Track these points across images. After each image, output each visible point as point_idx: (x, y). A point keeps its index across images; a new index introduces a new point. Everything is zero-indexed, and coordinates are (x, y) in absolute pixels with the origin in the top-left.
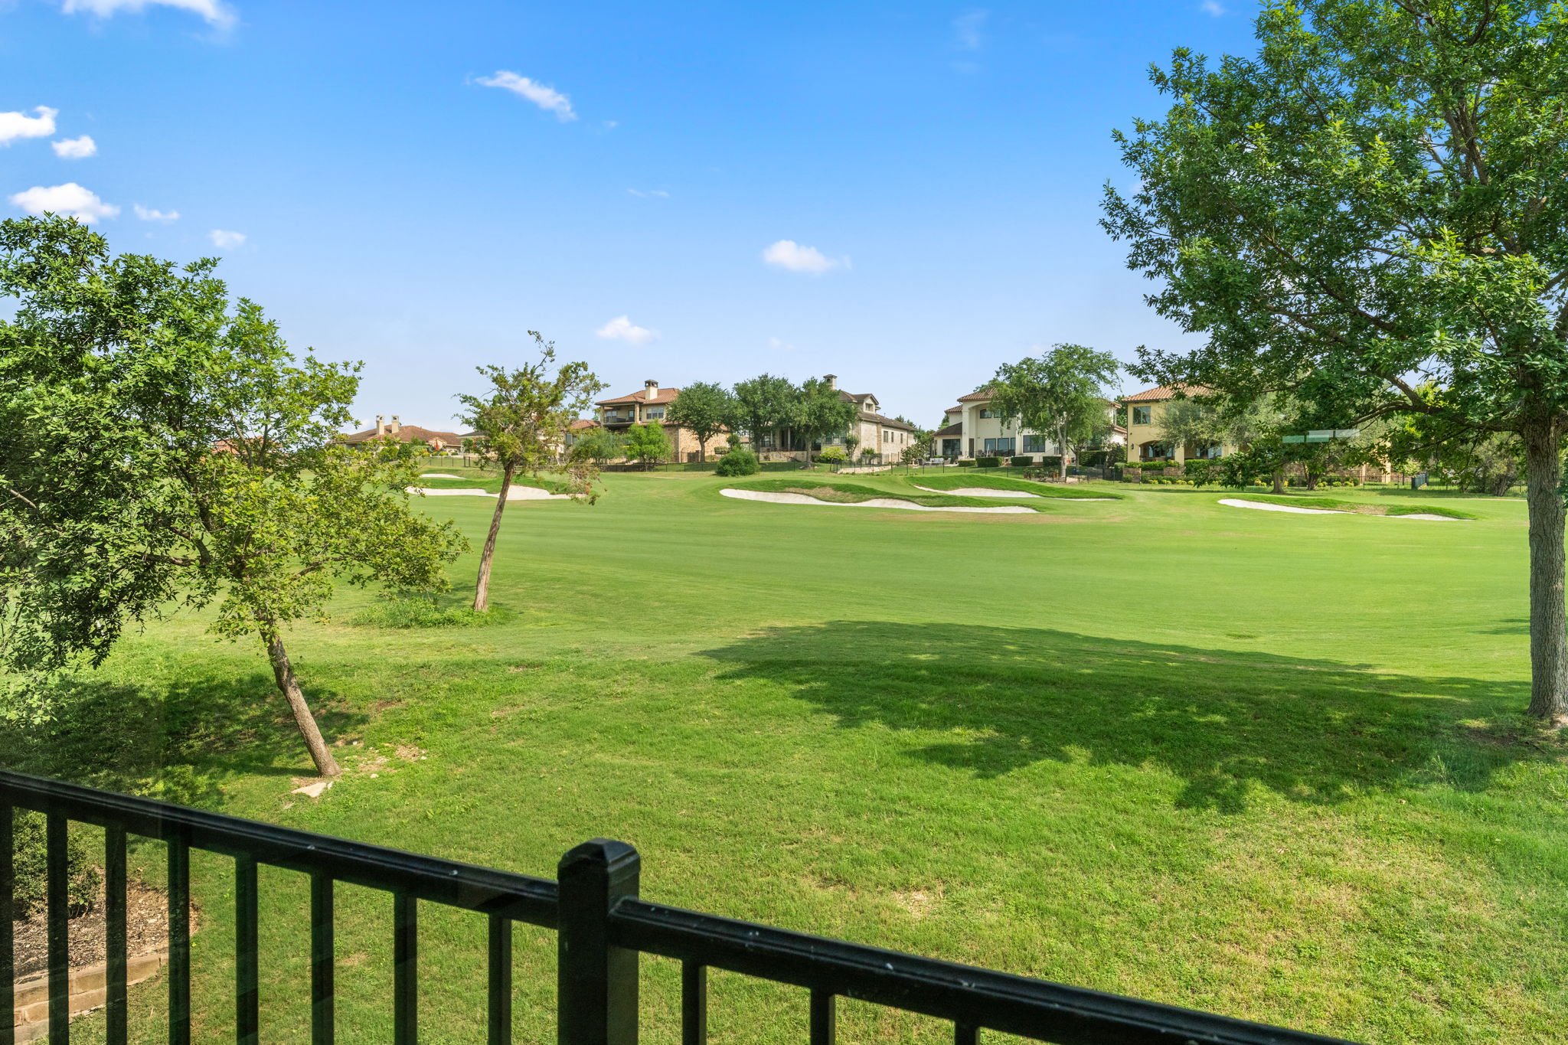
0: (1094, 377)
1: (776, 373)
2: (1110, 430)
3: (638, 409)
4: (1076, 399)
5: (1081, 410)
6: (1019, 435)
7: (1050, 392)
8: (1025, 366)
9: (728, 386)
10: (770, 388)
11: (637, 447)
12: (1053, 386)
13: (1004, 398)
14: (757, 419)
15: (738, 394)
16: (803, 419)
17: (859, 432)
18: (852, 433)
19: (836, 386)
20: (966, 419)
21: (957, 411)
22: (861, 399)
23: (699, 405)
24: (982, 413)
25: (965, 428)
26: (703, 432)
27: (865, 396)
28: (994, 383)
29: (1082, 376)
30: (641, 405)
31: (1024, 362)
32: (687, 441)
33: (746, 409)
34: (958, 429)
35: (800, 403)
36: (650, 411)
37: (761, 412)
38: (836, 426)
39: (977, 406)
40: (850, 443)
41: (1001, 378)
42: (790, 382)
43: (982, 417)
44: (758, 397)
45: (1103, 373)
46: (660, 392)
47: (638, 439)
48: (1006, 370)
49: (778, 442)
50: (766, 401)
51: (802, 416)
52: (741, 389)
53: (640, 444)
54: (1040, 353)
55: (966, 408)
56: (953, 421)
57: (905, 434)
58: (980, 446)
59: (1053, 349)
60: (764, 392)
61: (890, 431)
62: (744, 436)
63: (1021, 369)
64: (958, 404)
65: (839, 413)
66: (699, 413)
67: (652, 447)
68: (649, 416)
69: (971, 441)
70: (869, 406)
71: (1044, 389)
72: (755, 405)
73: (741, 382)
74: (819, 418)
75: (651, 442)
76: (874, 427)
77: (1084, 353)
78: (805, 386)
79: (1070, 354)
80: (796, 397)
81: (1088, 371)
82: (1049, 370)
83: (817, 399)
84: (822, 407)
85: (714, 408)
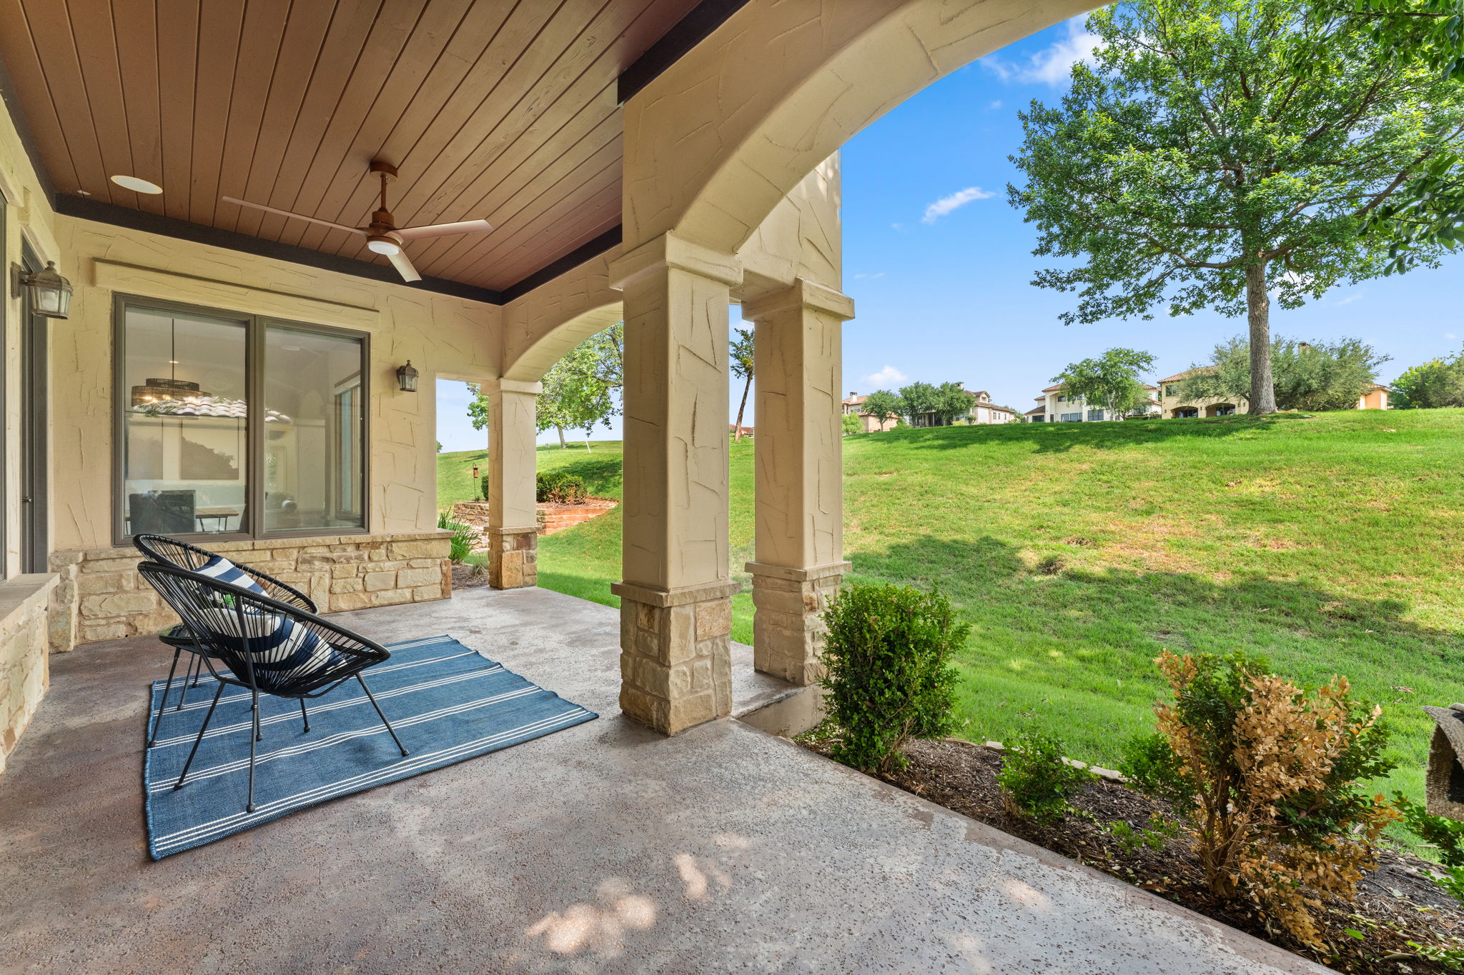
0: (1135, 367)
1: (924, 381)
2: (1152, 403)
3: (845, 407)
4: (1122, 382)
5: (1125, 388)
6: (1084, 409)
7: (1104, 380)
8: (1085, 364)
9: (896, 391)
10: (921, 389)
12: (1105, 375)
13: (1070, 384)
14: (912, 408)
15: (902, 394)
16: (941, 406)
17: (976, 413)
18: (971, 414)
19: (962, 387)
20: (1048, 402)
21: (1043, 398)
22: (978, 395)
23: (879, 402)
24: (1058, 398)
25: (1048, 407)
26: (882, 417)
27: (981, 393)
28: (1063, 376)
29: (1126, 367)
30: (847, 405)
31: (1085, 362)
32: (874, 424)
33: (907, 402)
34: (1042, 409)
35: (939, 397)
36: (853, 408)
37: (915, 404)
38: (961, 409)
39: (1055, 394)
40: (970, 419)
41: (1069, 372)
42: (933, 385)
43: (1058, 401)
44: (914, 395)
45: (1141, 364)
46: (858, 397)
47: (845, 422)
48: (1072, 367)
49: (927, 422)
50: (919, 397)
51: (940, 404)
52: (903, 391)
54: (1097, 355)
55: (1048, 395)
56: (1040, 404)
57: (1008, 414)
58: (1057, 418)
59: (1105, 352)
60: (917, 392)
61: (997, 412)
62: (907, 419)
63: (1083, 366)
64: (1043, 394)
65: (963, 402)
66: (880, 407)
67: (853, 426)
68: (850, 411)
69: (1052, 416)
70: (984, 398)
71: (1099, 377)
72: (912, 400)
73: (903, 387)
74: (950, 405)
75: (852, 424)
76: (987, 410)
77: (1128, 353)
78: (942, 387)
80: (936, 394)
81: (1131, 364)
82: (1103, 366)
83: (949, 394)
84: (952, 398)
85: (888, 404)
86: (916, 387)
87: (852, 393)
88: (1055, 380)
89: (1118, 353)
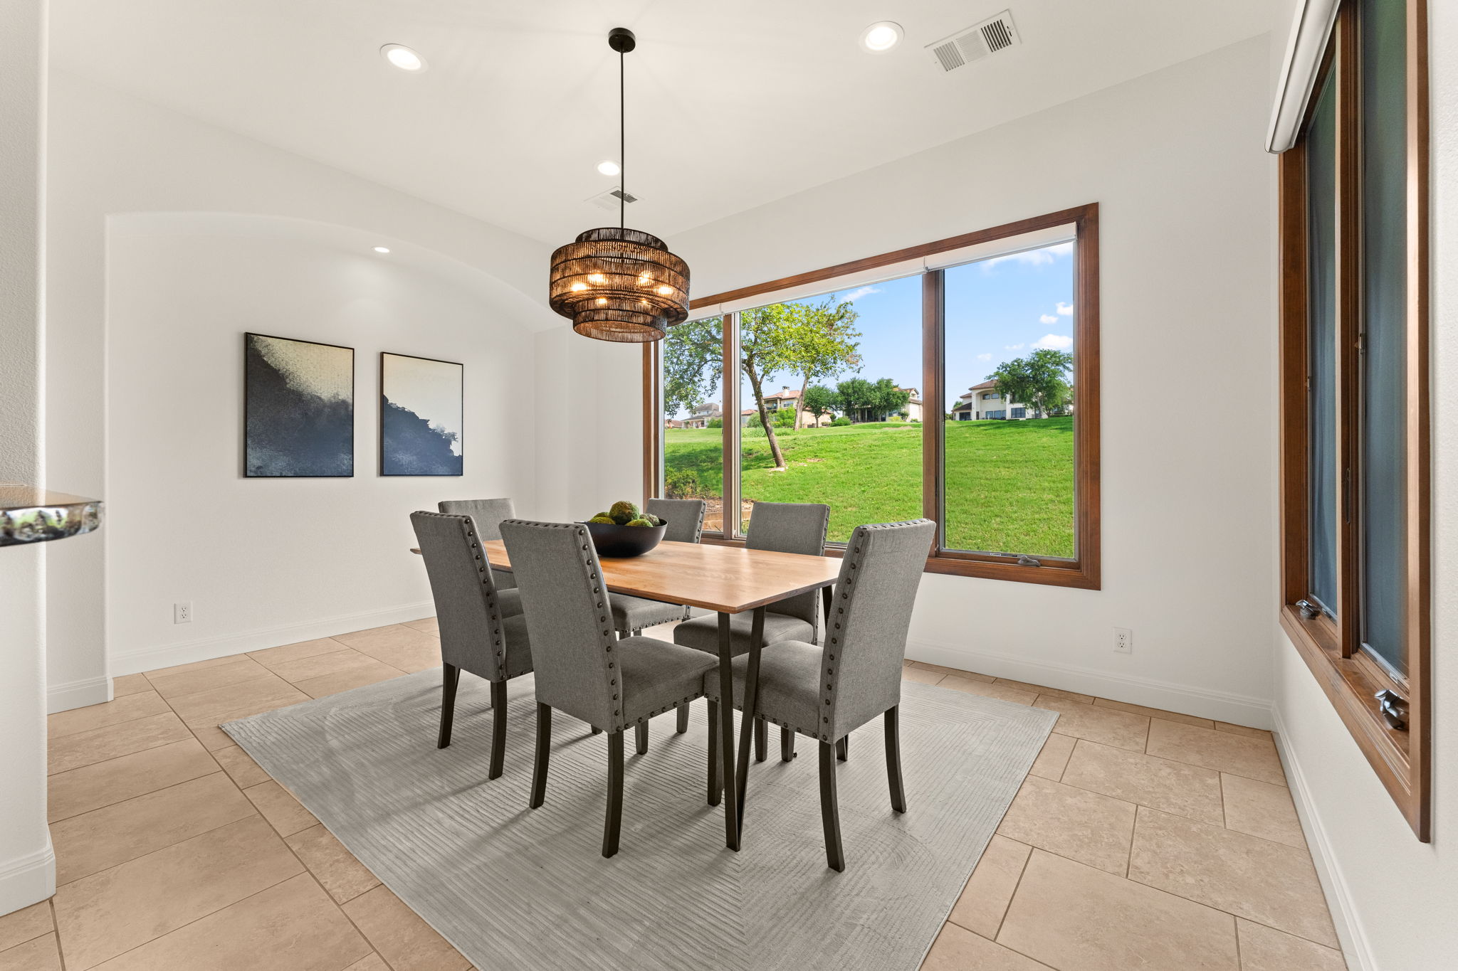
0: (1061, 368)
3: (779, 402)
4: (1050, 381)
6: (1008, 407)
7: (1035, 380)
8: (1016, 363)
9: (833, 387)
10: (856, 384)
11: (782, 420)
12: (1035, 374)
14: (849, 403)
15: (839, 389)
16: (877, 402)
17: (908, 410)
18: (903, 410)
20: (974, 401)
21: (969, 396)
22: (908, 392)
23: (815, 397)
24: (984, 396)
25: (974, 406)
26: (817, 412)
27: (910, 389)
28: (997, 374)
29: (1053, 368)
30: (781, 399)
31: (1016, 361)
32: (808, 418)
33: (843, 397)
34: (969, 406)
35: (875, 392)
36: (786, 402)
37: (851, 399)
38: (897, 405)
39: (981, 392)
40: (904, 415)
42: (868, 381)
43: (984, 398)
44: (850, 391)
45: (1067, 365)
46: (791, 392)
47: (782, 416)
48: (1004, 366)
49: (859, 417)
50: (854, 392)
51: (876, 399)
53: (783, 419)
54: (1026, 357)
55: (974, 393)
56: (965, 402)
58: (982, 415)
59: (1035, 352)
60: (853, 388)
63: (1013, 365)
64: (970, 392)
65: (898, 397)
66: (816, 401)
67: (790, 420)
68: (785, 406)
69: (978, 413)
70: (913, 395)
71: (1029, 376)
72: (848, 395)
74: (886, 401)
75: (789, 418)
77: (1054, 354)
78: (878, 383)
79: (1045, 355)
80: (871, 389)
81: (1057, 365)
82: (1031, 365)
83: (885, 390)
84: (888, 394)
85: (823, 399)
86: (853, 383)
87: (785, 388)
88: (989, 377)
89: (1046, 353)
